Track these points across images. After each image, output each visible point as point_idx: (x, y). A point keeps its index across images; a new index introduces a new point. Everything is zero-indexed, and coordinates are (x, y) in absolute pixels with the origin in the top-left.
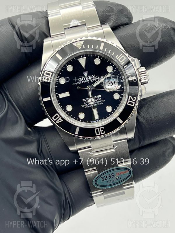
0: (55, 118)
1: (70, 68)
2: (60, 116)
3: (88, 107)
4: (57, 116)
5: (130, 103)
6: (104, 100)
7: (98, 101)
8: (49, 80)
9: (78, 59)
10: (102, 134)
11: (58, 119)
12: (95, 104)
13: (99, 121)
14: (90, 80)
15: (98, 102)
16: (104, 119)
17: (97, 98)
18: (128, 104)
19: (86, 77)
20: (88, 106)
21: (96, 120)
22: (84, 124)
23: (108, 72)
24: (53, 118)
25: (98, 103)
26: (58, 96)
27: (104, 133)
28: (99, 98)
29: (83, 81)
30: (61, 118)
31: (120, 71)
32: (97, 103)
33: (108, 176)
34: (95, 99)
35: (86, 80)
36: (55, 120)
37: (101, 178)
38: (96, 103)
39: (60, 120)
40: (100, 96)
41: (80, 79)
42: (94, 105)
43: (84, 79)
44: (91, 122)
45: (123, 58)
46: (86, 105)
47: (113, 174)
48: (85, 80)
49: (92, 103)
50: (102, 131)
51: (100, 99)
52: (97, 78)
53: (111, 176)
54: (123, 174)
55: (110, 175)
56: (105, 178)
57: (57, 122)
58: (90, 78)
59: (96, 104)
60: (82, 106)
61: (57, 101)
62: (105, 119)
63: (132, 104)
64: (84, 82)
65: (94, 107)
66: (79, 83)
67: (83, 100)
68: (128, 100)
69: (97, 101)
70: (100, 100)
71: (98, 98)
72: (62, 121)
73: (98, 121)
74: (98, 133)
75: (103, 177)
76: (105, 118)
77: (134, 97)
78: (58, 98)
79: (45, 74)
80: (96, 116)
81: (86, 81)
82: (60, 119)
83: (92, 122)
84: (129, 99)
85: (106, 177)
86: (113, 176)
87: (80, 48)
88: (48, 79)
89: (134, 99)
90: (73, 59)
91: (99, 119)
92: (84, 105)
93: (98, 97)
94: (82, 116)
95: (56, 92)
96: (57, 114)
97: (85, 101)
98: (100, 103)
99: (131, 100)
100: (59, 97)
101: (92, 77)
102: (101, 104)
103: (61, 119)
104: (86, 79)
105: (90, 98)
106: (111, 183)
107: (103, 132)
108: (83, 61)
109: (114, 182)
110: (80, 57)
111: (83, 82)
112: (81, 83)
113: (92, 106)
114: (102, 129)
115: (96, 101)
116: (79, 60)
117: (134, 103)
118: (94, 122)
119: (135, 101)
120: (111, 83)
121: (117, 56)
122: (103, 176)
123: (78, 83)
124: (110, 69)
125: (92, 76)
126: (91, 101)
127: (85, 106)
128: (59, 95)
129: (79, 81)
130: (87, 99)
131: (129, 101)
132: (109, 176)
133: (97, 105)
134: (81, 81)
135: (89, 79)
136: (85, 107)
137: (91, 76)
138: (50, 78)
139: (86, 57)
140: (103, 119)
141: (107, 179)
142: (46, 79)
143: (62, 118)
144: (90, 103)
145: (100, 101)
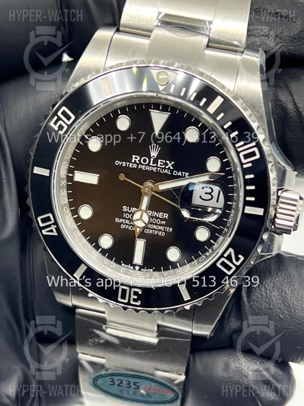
0: (43, 221)
1: (123, 123)
2: (56, 223)
3: (130, 228)
4: (48, 219)
5: (223, 264)
6: (171, 230)
7: (156, 224)
8: (64, 130)
9: (150, 110)
10: (132, 302)
11: (49, 226)
12: (147, 228)
13: (140, 270)
14: (157, 170)
15: (155, 227)
16: (154, 271)
17: (157, 218)
18: (218, 265)
19: (152, 160)
20: (130, 225)
21: (136, 265)
22: (103, 263)
23: (207, 171)
24: (39, 219)
25: (156, 230)
26: (73, 173)
27: (139, 303)
28: (162, 220)
29: (143, 165)
30: (56, 226)
31: (235, 180)
32: (152, 229)
33: (125, 383)
34: (153, 217)
35: (148, 165)
36: (41, 225)
37: (108, 380)
38: (150, 226)
39: (51, 231)
40: (166, 216)
41: (135, 158)
42: (143, 231)
43: (145, 161)
44: (121, 264)
45: (253, 154)
46: (127, 222)
47: (136, 384)
48: (146, 165)
49: (140, 224)
50: (136, 297)
51: (164, 222)
52: (175, 173)
53: (132, 384)
54: (159, 392)
55: (130, 382)
56: (117, 383)
57: (44, 232)
58: (159, 166)
59: (150, 229)
60: (117, 220)
61: (64, 183)
62: (155, 273)
63: (229, 268)
64: (143, 167)
65: (142, 235)
66: (131, 164)
67: (124, 207)
68: (222, 256)
69: (154, 224)
70: (160, 225)
71: (159, 218)
72: (55, 234)
73: (137, 268)
74: (123, 297)
75: (114, 380)
76: (157, 269)
77: (240, 256)
78: (70, 179)
79: (59, 114)
80: (138, 258)
81: (148, 168)
82: (53, 228)
83: (123, 264)
84: (225, 255)
85: (120, 381)
86: (136, 387)
87: (161, 88)
88: (61, 127)
89: (238, 259)
90: (139, 105)
91: (141, 267)
92: (121, 220)
93: (160, 215)
94: (106, 241)
95: (72, 162)
96: (50, 215)
97: (127, 212)
98: (160, 230)
99: (229, 258)
100: (73, 177)
101: (166, 164)
102: (160, 233)
103: (56, 228)
104: (151, 164)
105: (140, 210)
106: (128, 396)
107: (135, 300)
108: (159, 119)
109: (134, 397)
110: (157, 106)
111: (139, 167)
112: (135, 166)
113: (138, 230)
114: (136, 293)
115: (152, 223)
116: (152, 113)
117: (234, 268)
118: (129, 267)
119: (238, 264)
120: (210, 194)
121: (242, 143)
122: (116, 378)
123: (128, 163)
124: (213, 164)
125: (168, 162)
126: (141, 218)
127: (122, 223)
128: (75, 171)
129: (133, 161)
130: (134, 209)
131: (223, 259)
132: (128, 382)
133: (151, 232)
134: (138, 164)
135: (157, 167)
136: (123, 226)
137: (164, 161)
138: (66, 127)
139: (170, 113)
140: (152, 270)
141: (122, 386)
142: (58, 124)
143: (58, 229)
144: (135, 223)
145: (162, 228)
